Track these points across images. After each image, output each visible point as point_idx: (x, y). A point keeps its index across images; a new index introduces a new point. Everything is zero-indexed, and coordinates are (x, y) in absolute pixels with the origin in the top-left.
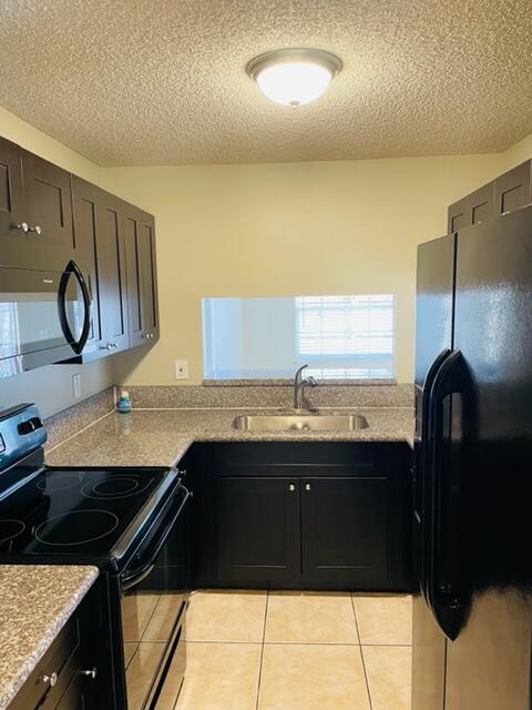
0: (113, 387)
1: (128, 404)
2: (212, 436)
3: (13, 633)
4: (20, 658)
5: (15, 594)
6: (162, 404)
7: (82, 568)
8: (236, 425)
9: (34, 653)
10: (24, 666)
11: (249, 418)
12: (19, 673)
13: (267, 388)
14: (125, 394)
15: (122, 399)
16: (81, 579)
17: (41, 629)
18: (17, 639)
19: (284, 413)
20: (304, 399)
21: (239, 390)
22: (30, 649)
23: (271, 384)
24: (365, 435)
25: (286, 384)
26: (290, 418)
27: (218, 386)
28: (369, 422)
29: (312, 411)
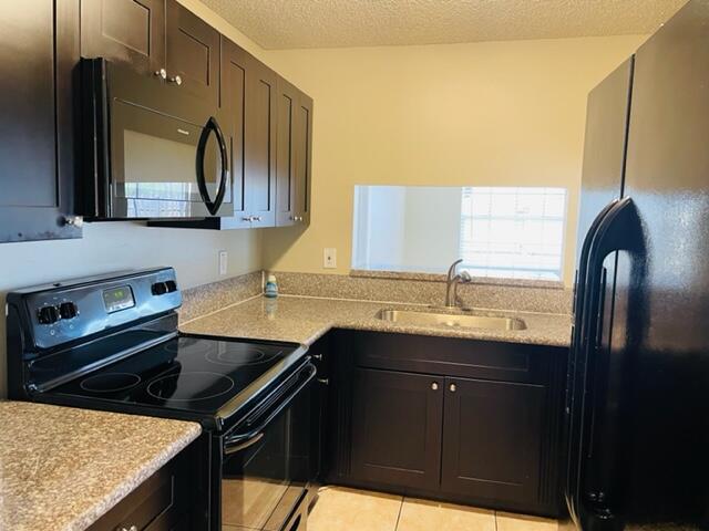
0: (261, 271)
1: (274, 289)
2: (353, 323)
3: (92, 475)
4: (90, 499)
5: (109, 439)
6: (308, 292)
7: (184, 423)
8: (380, 316)
9: (107, 497)
10: (91, 508)
11: (395, 312)
12: (83, 514)
13: (417, 283)
14: (272, 279)
15: (269, 284)
16: (179, 433)
17: (122, 474)
18: (95, 480)
19: (433, 309)
20: (456, 298)
21: (388, 283)
22: (104, 492)
23: (422, 279)
24: (521, 336)
25: (437, 280)
26: (440, 315)
27: (367, 277)
28: (527, 324)
29: (464, 310)
